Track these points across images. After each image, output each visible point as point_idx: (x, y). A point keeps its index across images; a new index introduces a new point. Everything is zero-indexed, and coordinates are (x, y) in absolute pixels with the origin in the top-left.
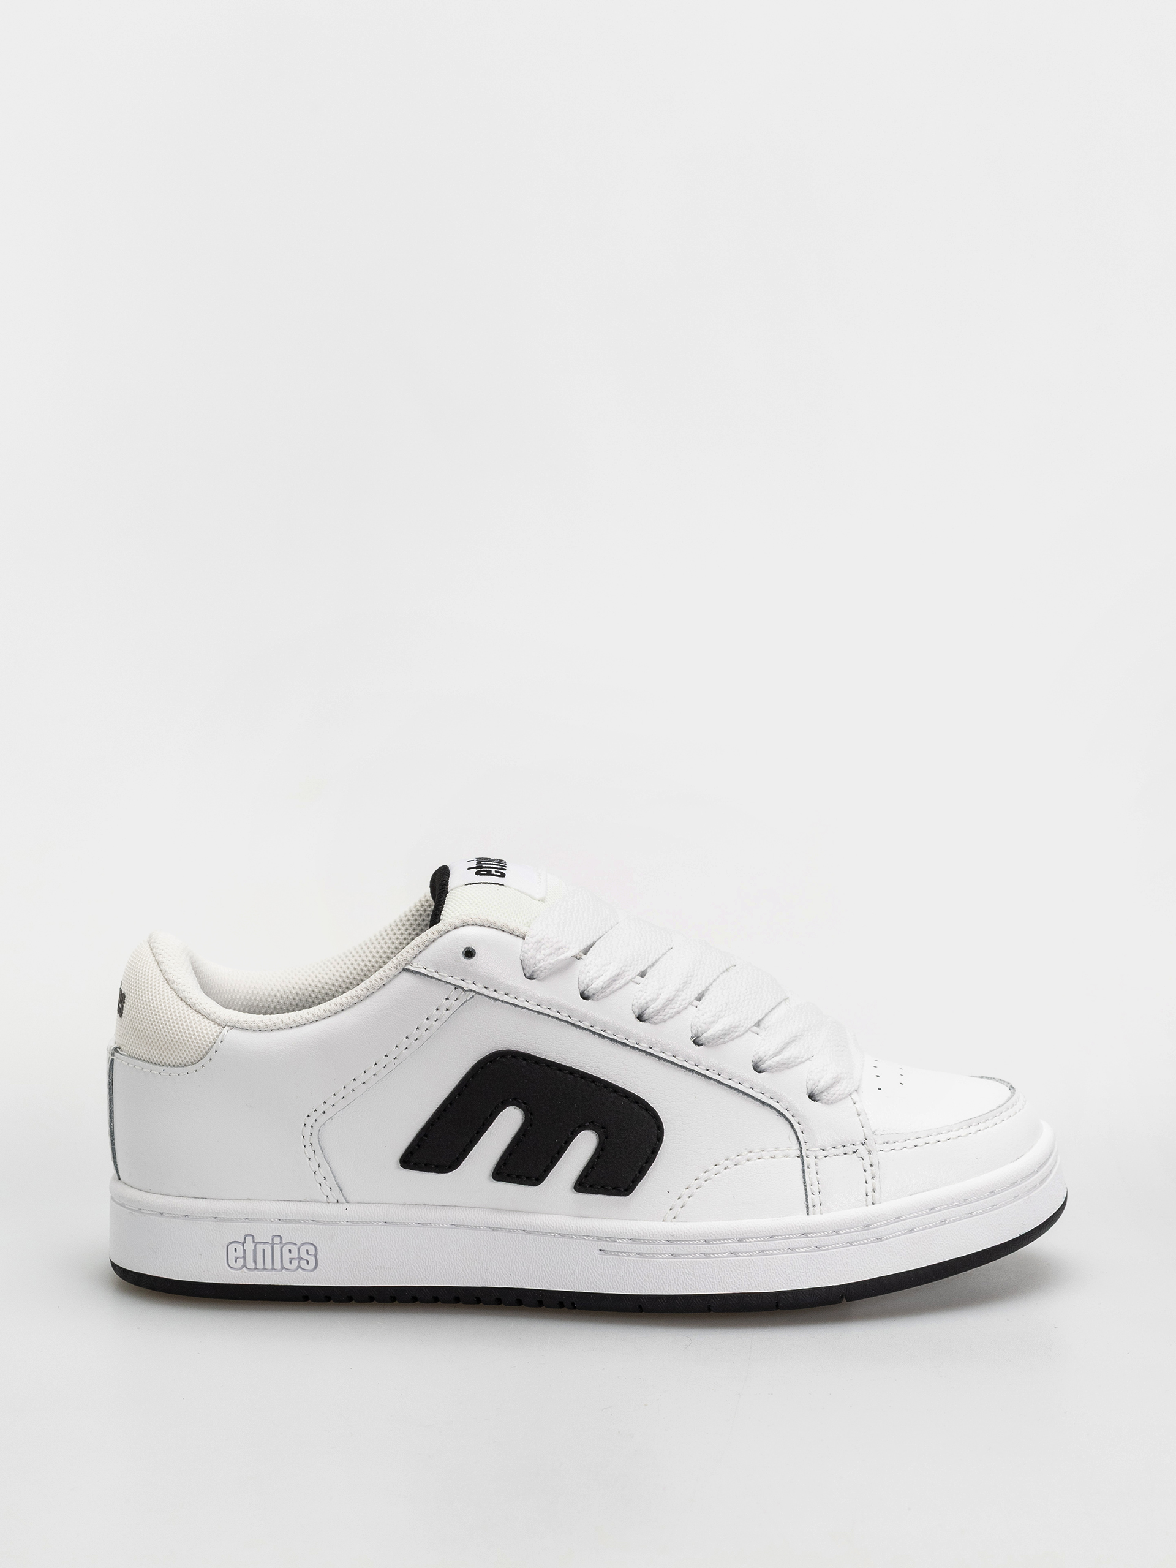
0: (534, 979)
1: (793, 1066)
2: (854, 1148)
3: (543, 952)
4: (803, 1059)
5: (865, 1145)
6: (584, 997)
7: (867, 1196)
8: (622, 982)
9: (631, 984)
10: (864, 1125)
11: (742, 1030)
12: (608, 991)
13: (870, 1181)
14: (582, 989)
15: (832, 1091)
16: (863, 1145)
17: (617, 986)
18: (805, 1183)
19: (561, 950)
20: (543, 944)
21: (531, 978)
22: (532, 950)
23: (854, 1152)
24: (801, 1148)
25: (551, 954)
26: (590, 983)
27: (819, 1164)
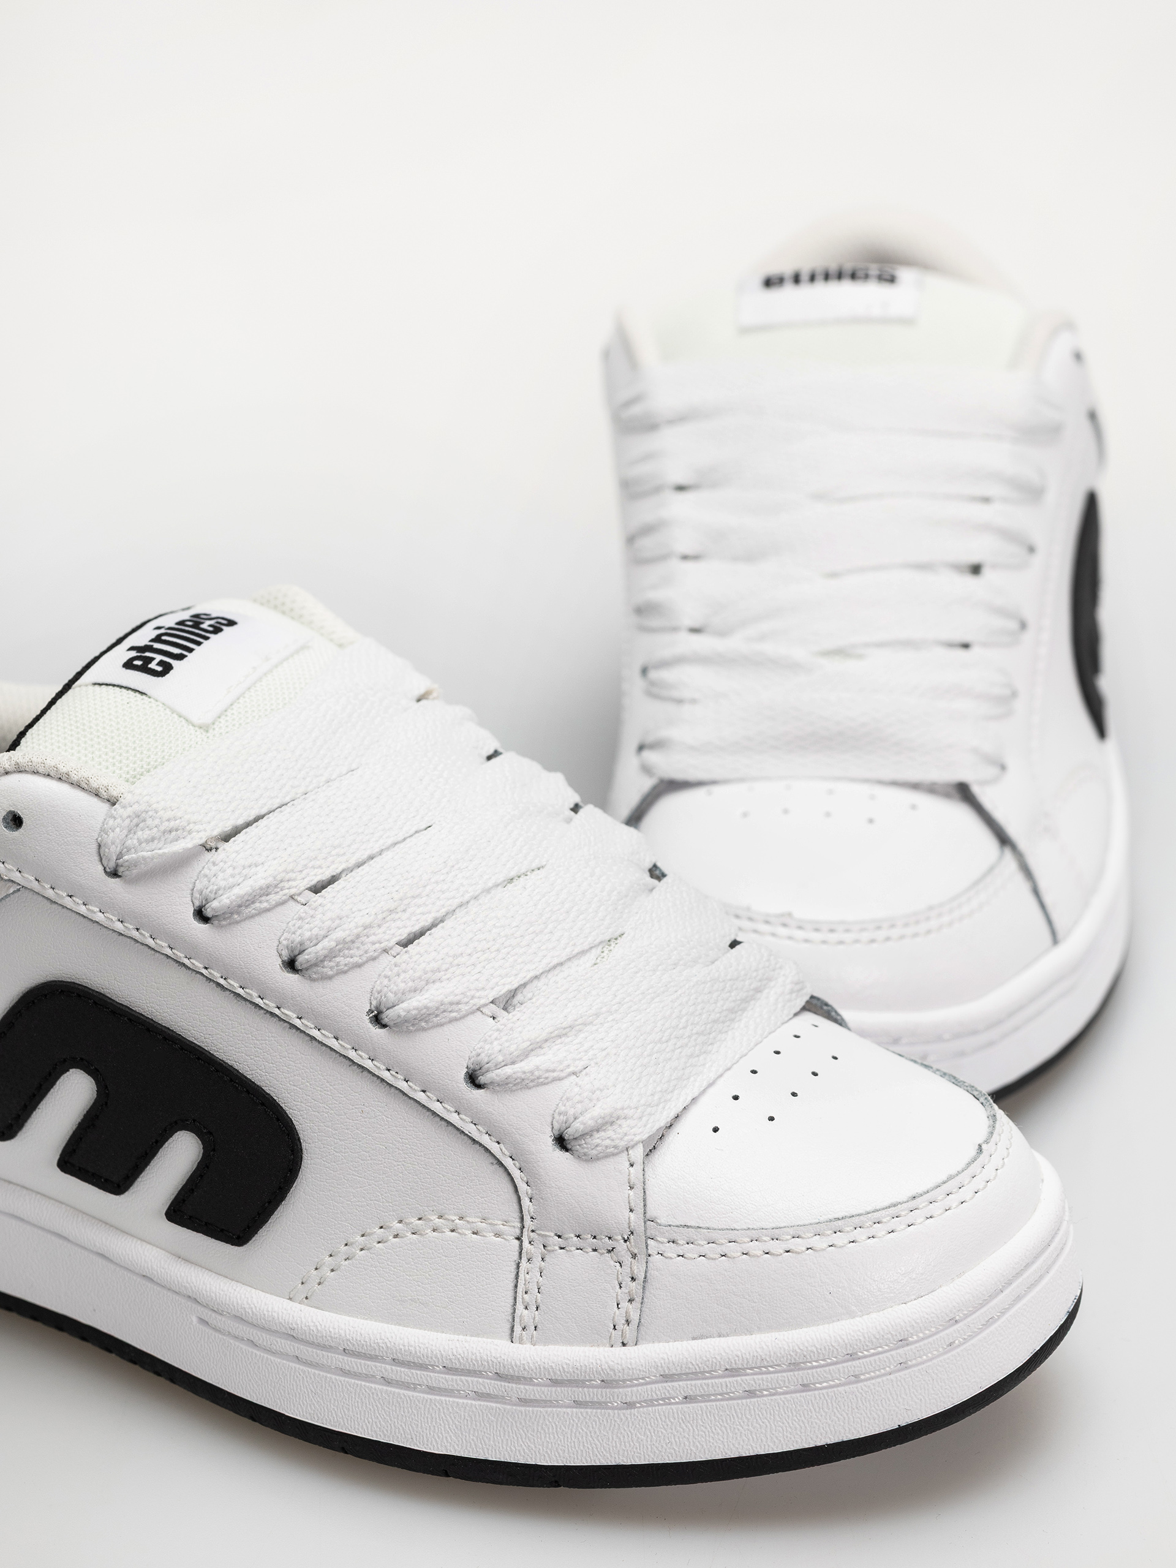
0: (120, 876)
1: (538, 1085)
2: (610, 1244)
3: (140, 833)
4: (563, 1075)
5: (628, 1243)
6: (201, 915)
7: (615, 1328)
8: (274, 898)
9: (291, 903)
10: (633, 1207)
11: (464, 1008)
12: (247, 911)
13: (625, 1304)
14: (197, 904)
15: (597, 1139)
16: (625, 1241)
17: (265, 905)
18: (516, 1286)
19: (174, 833)
20: (144, 821)
21: (114, 874)
22: (118, 830)
23: (609, 1251)
24: (524, 1227)
25: (153, 839)
26: (213, 896)
27: (547, 1259)
